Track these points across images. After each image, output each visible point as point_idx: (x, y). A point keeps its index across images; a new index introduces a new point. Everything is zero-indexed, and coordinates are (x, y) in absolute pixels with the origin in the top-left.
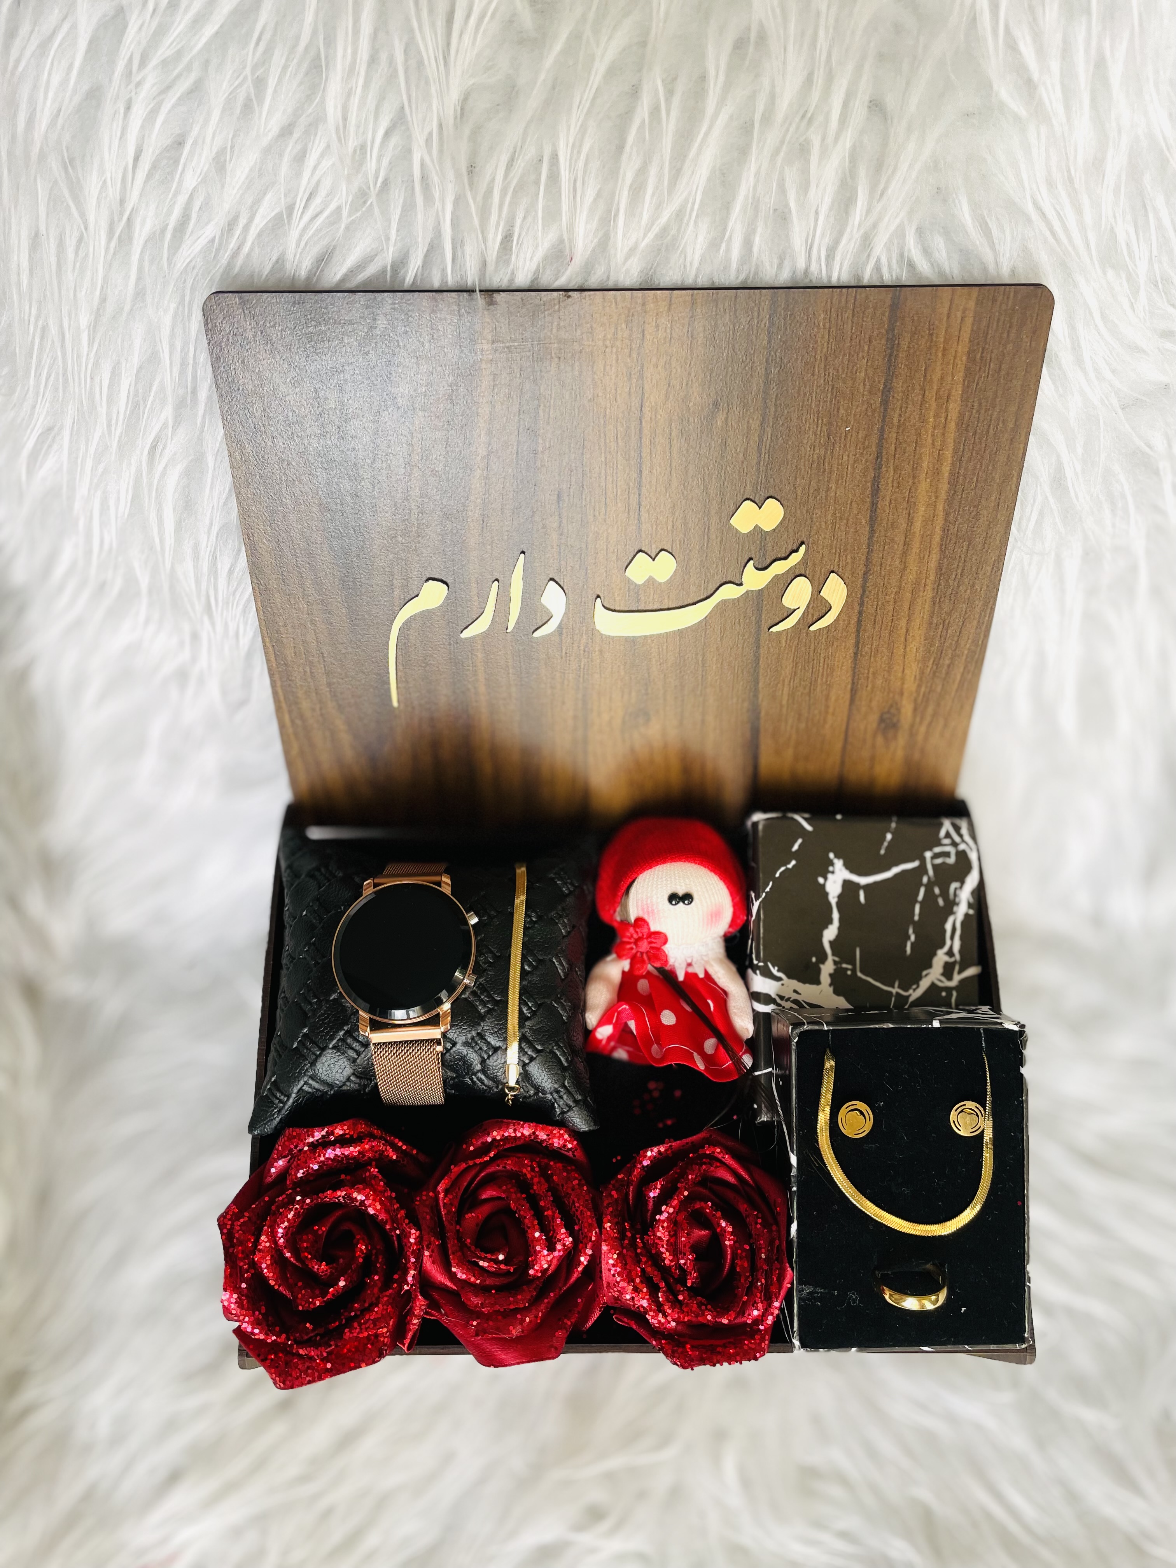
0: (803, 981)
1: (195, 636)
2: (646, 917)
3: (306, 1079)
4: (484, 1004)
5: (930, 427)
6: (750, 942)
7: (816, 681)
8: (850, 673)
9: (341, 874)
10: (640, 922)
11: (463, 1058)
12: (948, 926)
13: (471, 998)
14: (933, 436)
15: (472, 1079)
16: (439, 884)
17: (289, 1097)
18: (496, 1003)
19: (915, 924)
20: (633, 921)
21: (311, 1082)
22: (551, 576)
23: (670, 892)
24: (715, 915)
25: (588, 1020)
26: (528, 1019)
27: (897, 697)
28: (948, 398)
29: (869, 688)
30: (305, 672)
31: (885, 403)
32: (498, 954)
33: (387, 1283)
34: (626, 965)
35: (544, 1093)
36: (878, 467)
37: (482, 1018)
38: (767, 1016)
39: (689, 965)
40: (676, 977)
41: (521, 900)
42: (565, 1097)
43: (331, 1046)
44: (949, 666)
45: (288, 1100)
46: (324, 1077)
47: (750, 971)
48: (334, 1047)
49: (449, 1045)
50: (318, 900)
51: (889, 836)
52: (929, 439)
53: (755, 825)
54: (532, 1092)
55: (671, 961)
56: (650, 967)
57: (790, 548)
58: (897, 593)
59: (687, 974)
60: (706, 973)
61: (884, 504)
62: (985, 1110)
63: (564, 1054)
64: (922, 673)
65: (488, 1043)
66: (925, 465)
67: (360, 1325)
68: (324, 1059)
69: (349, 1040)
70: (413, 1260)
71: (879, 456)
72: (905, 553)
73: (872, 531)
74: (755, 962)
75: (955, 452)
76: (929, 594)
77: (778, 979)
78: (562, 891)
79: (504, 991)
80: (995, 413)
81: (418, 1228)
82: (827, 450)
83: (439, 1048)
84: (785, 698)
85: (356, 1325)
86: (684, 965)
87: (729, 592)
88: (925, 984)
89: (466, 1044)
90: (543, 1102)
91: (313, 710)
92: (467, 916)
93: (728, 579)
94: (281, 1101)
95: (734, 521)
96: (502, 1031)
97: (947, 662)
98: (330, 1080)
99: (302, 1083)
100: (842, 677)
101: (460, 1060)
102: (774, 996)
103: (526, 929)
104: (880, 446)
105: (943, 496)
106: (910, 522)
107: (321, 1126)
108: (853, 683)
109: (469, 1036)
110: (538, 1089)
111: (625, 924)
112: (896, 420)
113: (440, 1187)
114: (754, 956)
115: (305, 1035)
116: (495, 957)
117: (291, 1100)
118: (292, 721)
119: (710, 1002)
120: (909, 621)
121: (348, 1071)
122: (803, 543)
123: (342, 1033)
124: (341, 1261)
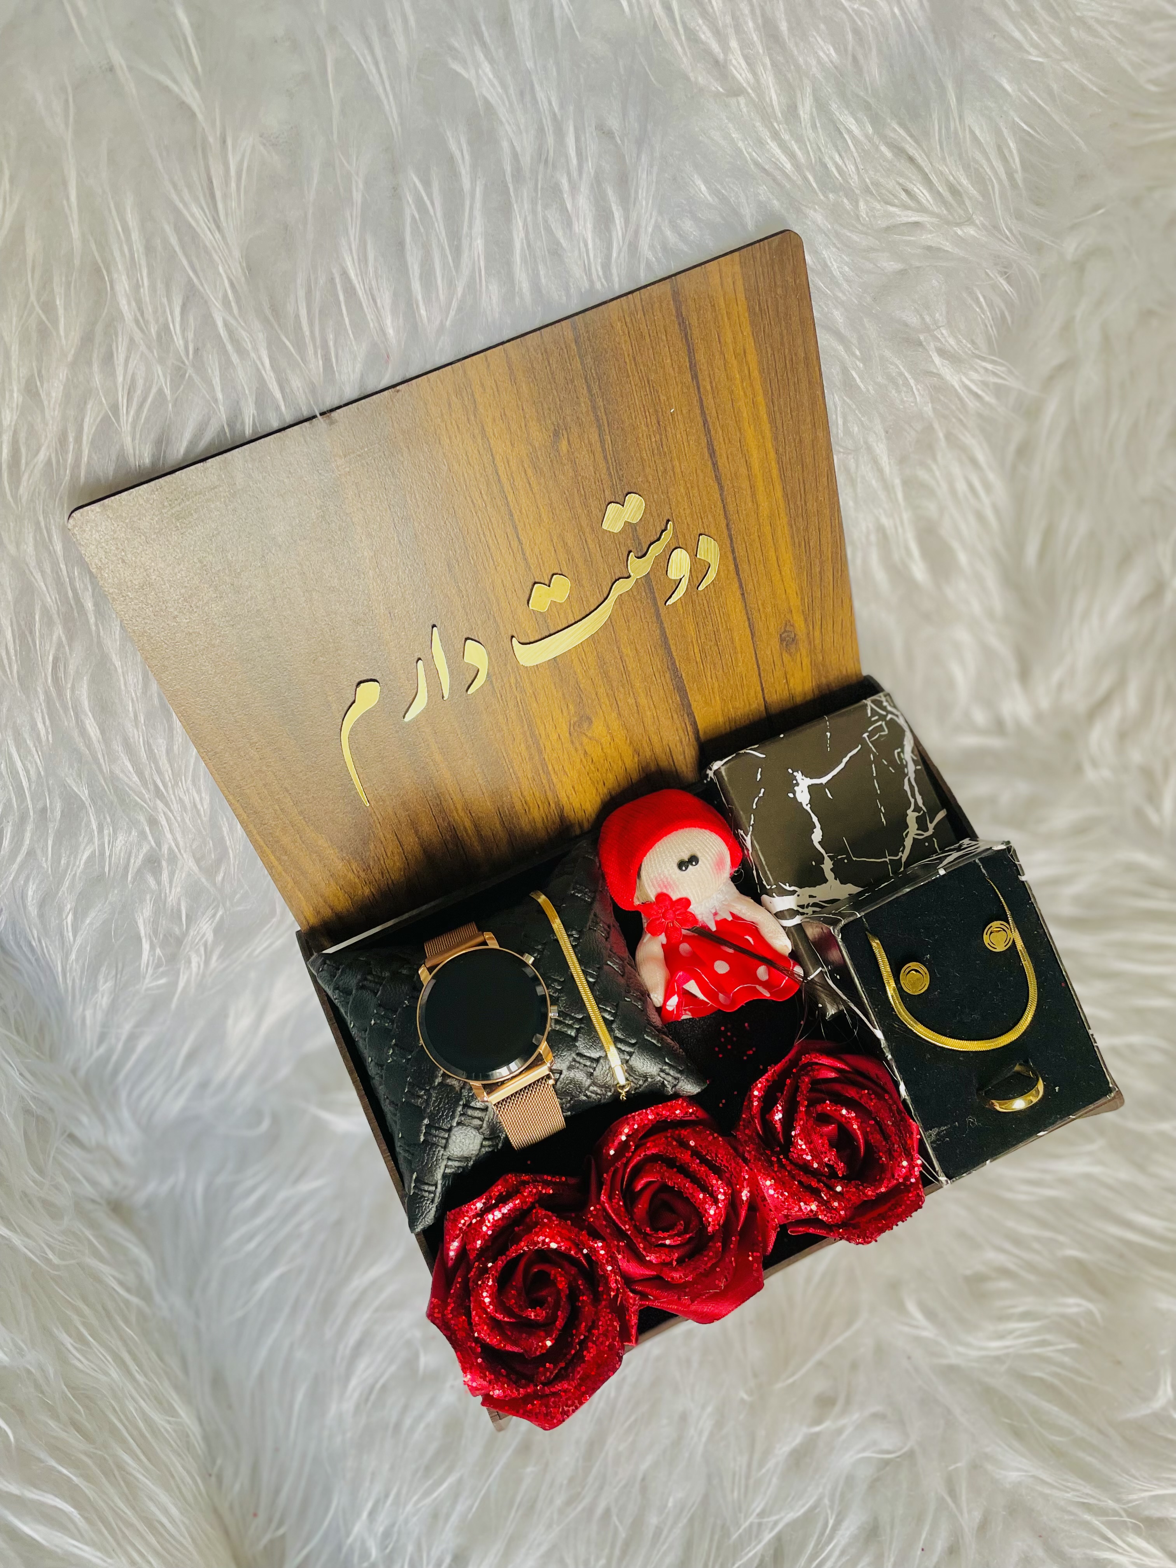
0: (814, 885)
1: (153, 822)
2: (665, 891)
3: (445, 1162)
4: (570, 1027)
5: (738, 382)
6: (754, 872)
7: (718, 630)
8: (744, 612)
9: (387, 974)
10: (662, 897)
11: (572, 1081)
12: (907, 787)
13: (558, 1027)
14: (743, 388)
15: (586, 1095)
16: (484, 943)
17: (436, 1185)
18: (580, 1021)
19: (879, 797)
20: (654, 899)
21: (450, 1163)
22: (465, 636)
23: (677, 861)
24: (719, 864)
25: (654, 999)
26: (612, 1022)
27: (788, 616)
28: (745, 352)
29: (763, 618)
30: (275, 811)
31: (695, 377)
32: (562, 980)
33: (596, 1298)
34: (663, 938)
35: (652, 1077)
36: (708, 432)
37: (575, 1039)
38: (799, 927)
39: (716, 914)
40: (709, 929)
41: (557, 924)
42: (672, 1072)
43: (455, 1124)
44: (820, 573)
45: (436, 1188)
46: (460, 1154)
47: (765, 897)
48: (459, 1124)
49: (557, 1076)
50: (380, 1005)
51: (828, 734)
52: (742, 393)
53: (717, 773)
54: (641, 1082)
55: (699, 917)
56: (684, 932)
57: (659, 530)
58: (759, 530)
59: (717, 923)
60: (732, 914)
61: (722, 462)
62: (1009, 923)
63: (653, 1037)
64: (801, 588)
65: (590, 1058)
66: (745, 415)
67: (594, 1342)
68: (453, 1138)
69: (470, 1112)
70: (609, 1268)
71: (705, 422)
72: (754, 495)
73: (721, 488)
74: (768, 887)
75: (765, 394)
76: (785, 520)
77: (794, 892)
78: (586, 901)
79: (582, 1007)
80: (787, 350)
81: (602, 1239)
82: (661, 435)
83: (551, 1082)
84: (698, 655)
85: (590, 1344)
86: (712, 917)
87: (622, 587)
88: (908, 843)
89: (570, 1068)
90: (652, 1084)
91: (295, 842)
92: (524, 959)
93: (618, 575)
94: (430, 1192)
95: (605, 526)
96: (595, 1040)
97: (818, 570)
98: (466, 1154)
99: (443, 1167)
100: (738, 617)
101: (570, 1083)
102: (796, 908)
103: (574, 947)
104: (703, 413)
105: (768, 434)
106: (749, 467)
107: (477, 1195)
108: (749, 619)
109: (571, 1059)
110: (645, 1077)
111: (646, 905)
112: (709, 388)
113: (603, 1198)
114: (764, 883)
115: (427, 1125)
116: (560, 983)
117: (439, 1186)
118: (279, 859)
119: (747, 937)
120: (776, 550)
121: (479, 1138)
122: (668, 521)
123: (460, 1109)
124: (549, 1299)
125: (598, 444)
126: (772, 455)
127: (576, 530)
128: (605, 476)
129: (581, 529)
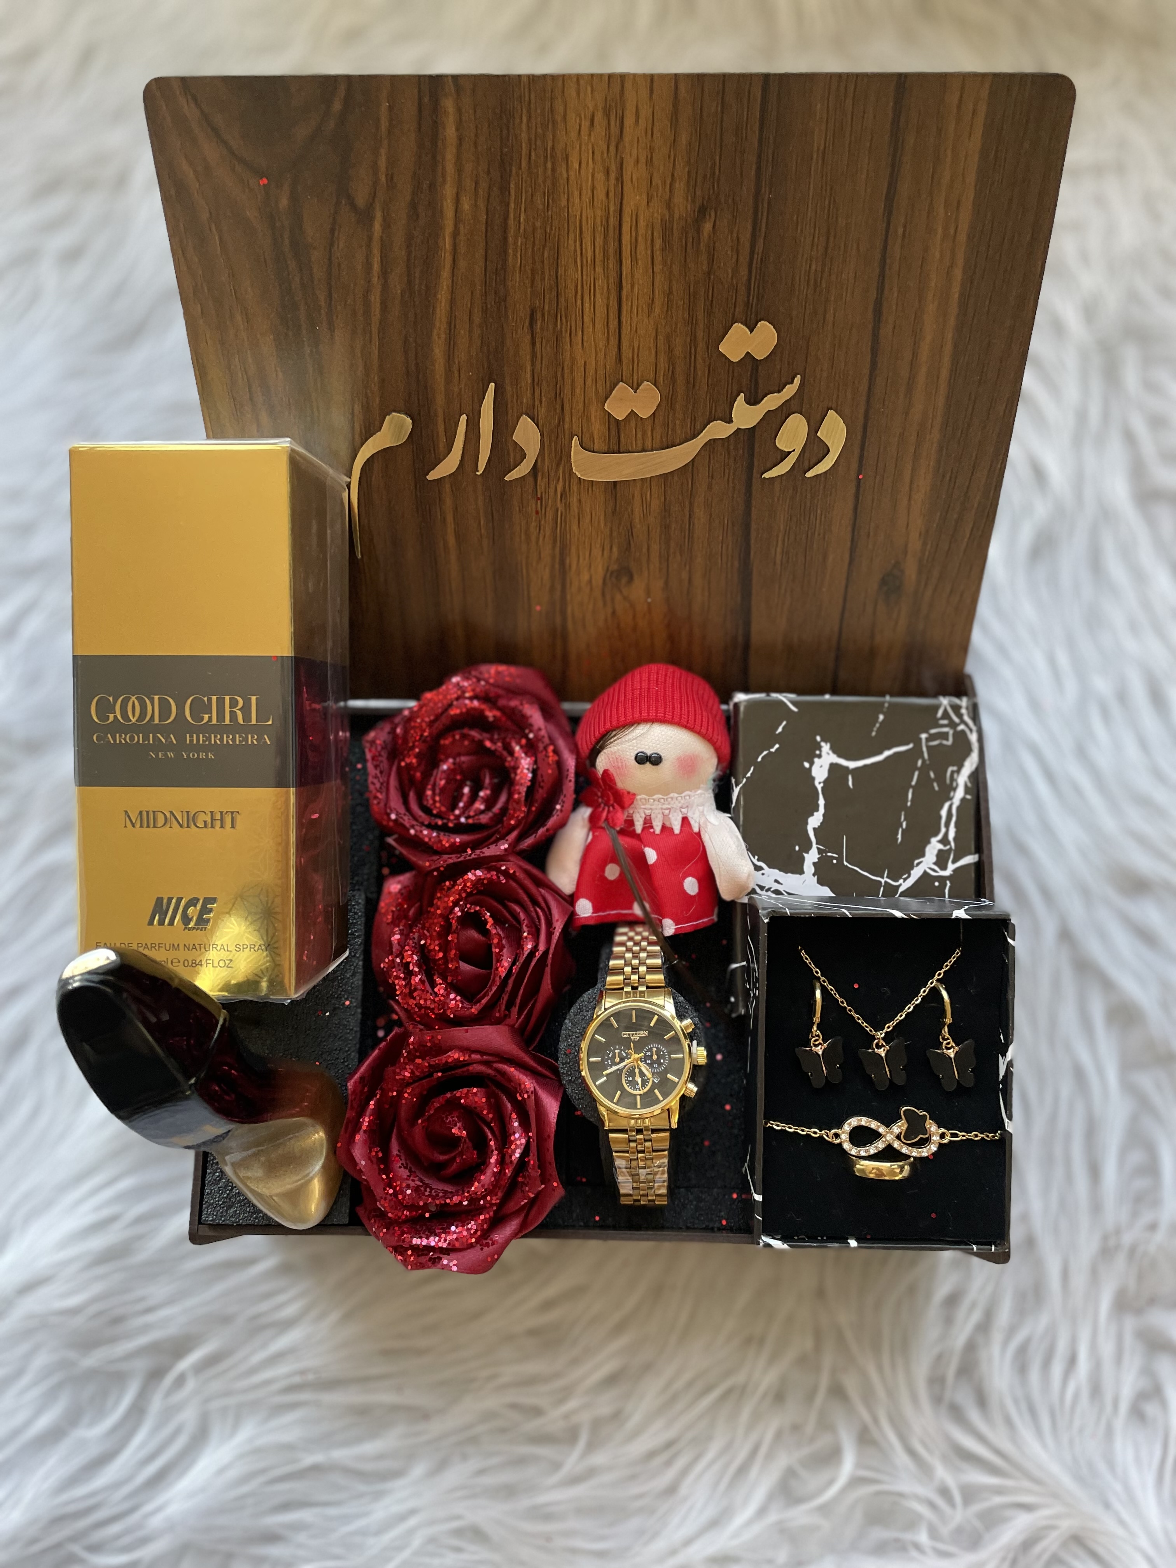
125: (747, 245)
126: (948, 348)
127: (688, 340)
128: (742, 290)
129: (694, 340)
